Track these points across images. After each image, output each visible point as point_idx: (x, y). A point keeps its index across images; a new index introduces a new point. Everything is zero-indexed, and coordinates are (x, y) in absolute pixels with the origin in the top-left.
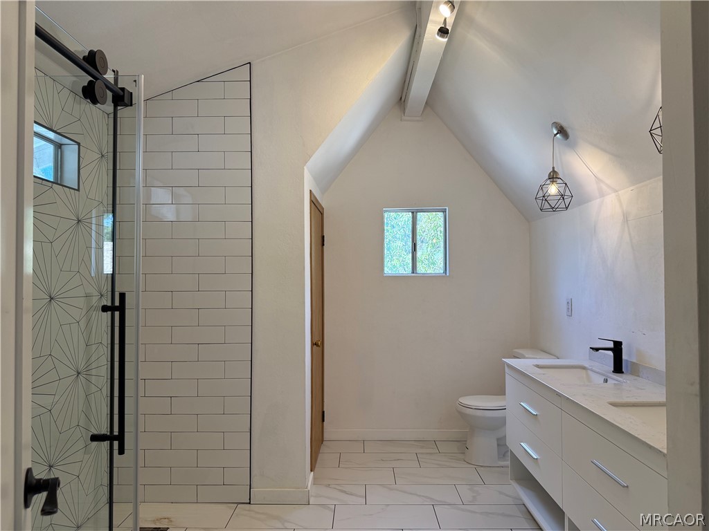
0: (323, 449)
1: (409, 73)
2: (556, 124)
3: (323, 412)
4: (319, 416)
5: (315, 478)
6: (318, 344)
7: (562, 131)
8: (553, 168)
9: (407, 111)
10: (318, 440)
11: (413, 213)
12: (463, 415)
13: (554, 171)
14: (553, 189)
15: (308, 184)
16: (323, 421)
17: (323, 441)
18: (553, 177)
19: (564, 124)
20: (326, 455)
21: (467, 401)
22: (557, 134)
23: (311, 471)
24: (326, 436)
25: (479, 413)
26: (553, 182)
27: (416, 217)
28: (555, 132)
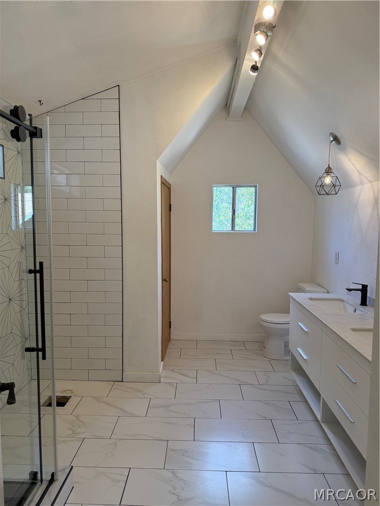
0: (170, 346)
1: (232, 89)
2: (332, 134)
3: (170, 322)
4: (167, 325)
5: (164, 365)
6: (167, 280)
7: (336, 140)
8: (329, 165)
9: (230, 114)
10: (167, 340)
11: (233, 188)
12: (262, 327)
13: (329, 168)
14: (328, 180)
15: (160, 171)
16: (170, 327)
17: (170, 340)
18: (328, 171)
19: (338, 135)
20: (172, 349)
21: (265, 317)
22: (333, 141)
23: (162, 361)
24: (172, 337)
25: (273, 326)
26: (328, 175)
27: (236, 191)
28: (332, 139)
